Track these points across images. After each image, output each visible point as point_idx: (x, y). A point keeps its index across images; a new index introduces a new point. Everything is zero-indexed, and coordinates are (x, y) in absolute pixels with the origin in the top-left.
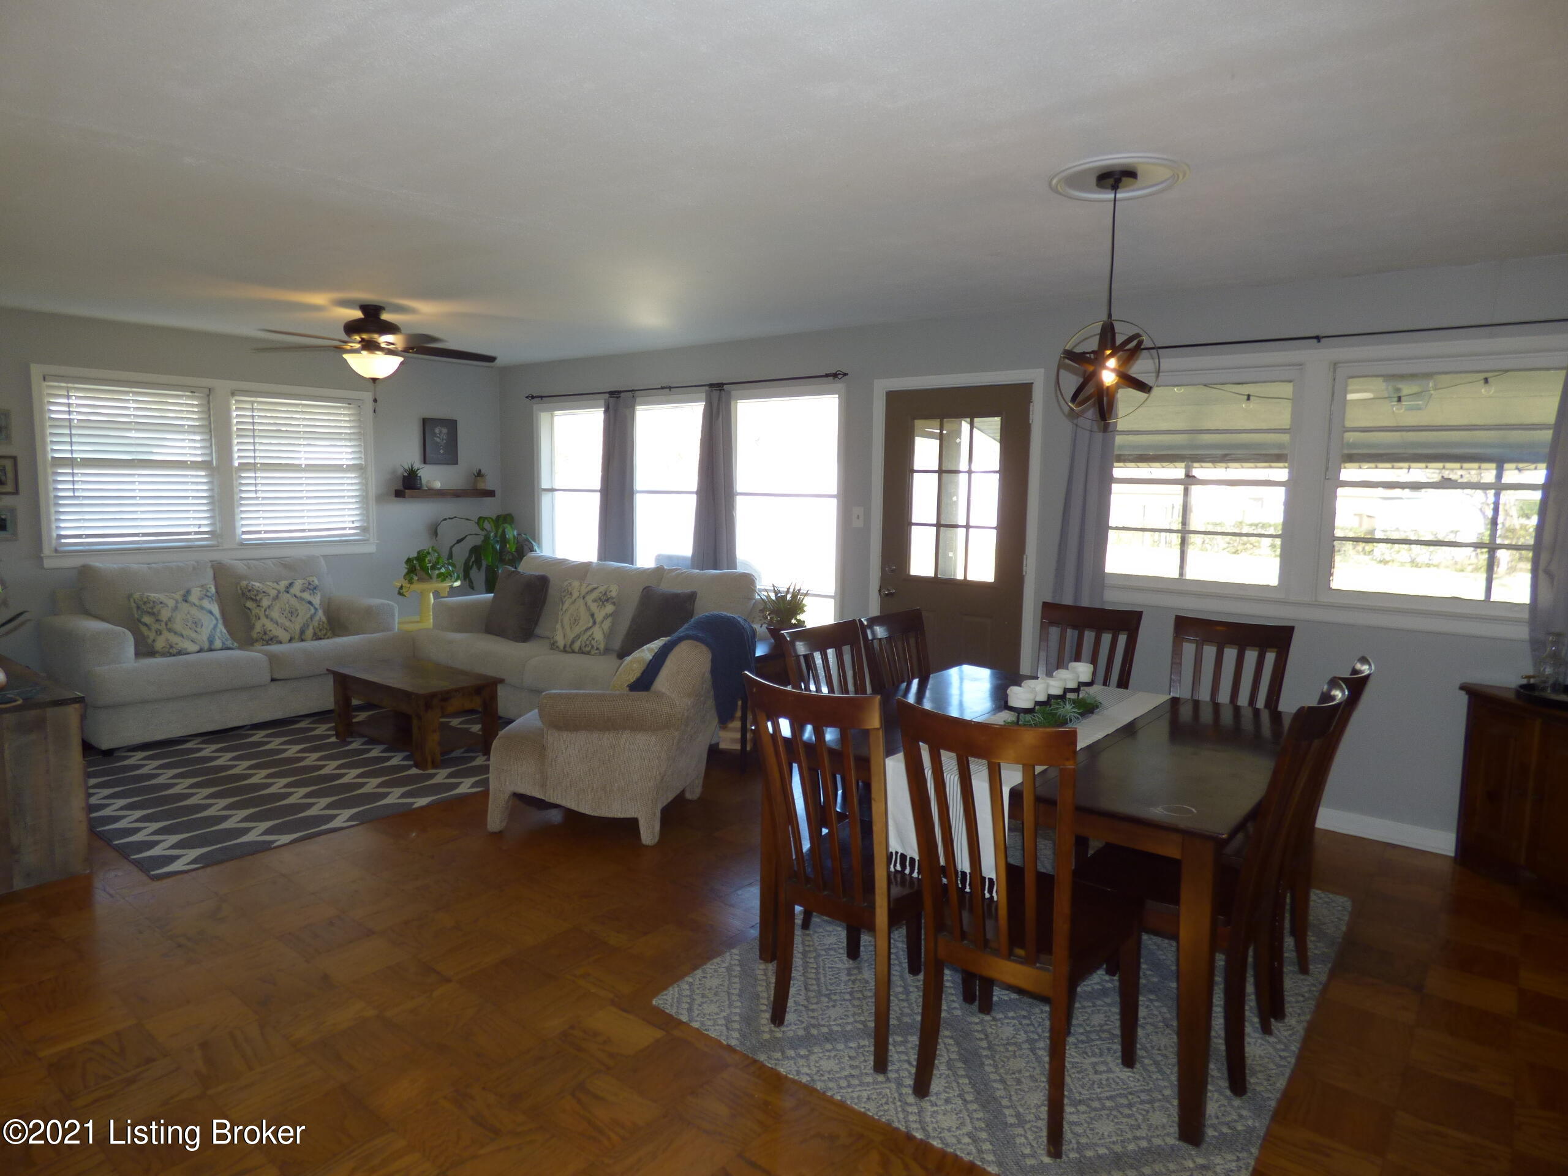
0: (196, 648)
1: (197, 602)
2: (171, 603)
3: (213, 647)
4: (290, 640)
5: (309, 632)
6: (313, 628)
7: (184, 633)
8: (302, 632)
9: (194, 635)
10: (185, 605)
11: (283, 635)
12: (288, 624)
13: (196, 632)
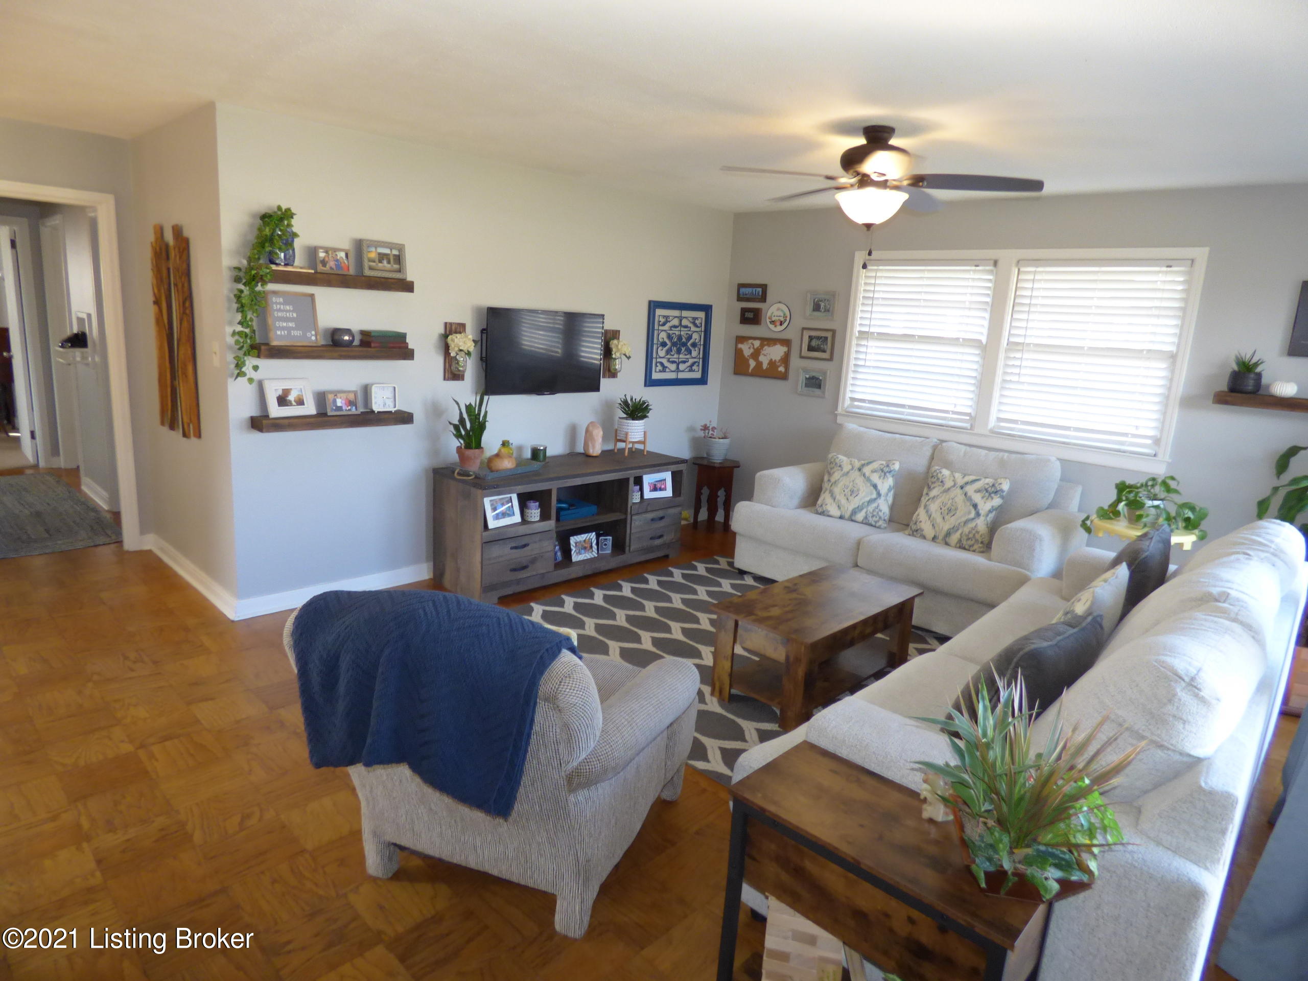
0: (837, 513)
1: (867, 474)
2: (847, 468)
3: (853, 518)
4: (934, 539)
5: (955, 538)
6: (961, 534)
7: (838, 497)
8: (948, 534)
9: (843, 501)
10: (857, 473)
11: (929, 531)
12: (939, 519)
13: (847, 499)
